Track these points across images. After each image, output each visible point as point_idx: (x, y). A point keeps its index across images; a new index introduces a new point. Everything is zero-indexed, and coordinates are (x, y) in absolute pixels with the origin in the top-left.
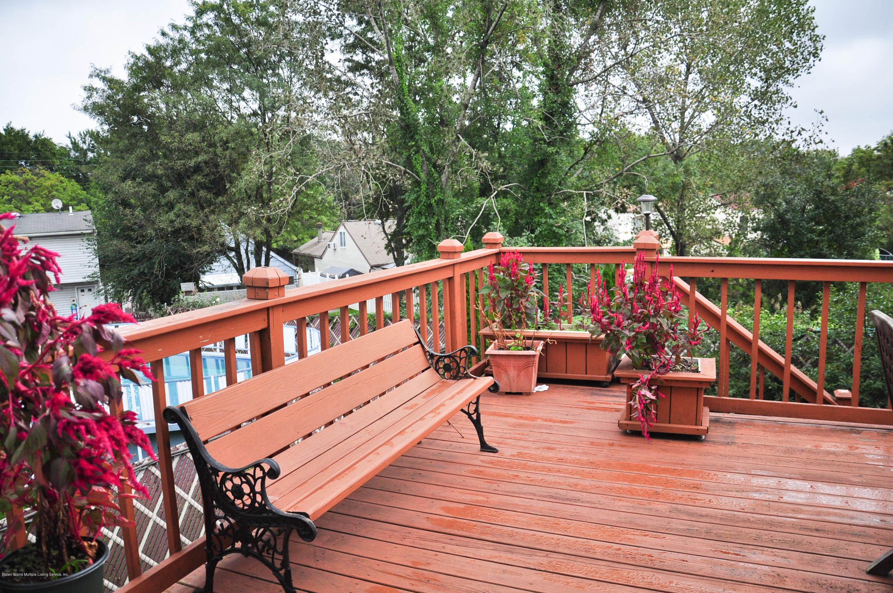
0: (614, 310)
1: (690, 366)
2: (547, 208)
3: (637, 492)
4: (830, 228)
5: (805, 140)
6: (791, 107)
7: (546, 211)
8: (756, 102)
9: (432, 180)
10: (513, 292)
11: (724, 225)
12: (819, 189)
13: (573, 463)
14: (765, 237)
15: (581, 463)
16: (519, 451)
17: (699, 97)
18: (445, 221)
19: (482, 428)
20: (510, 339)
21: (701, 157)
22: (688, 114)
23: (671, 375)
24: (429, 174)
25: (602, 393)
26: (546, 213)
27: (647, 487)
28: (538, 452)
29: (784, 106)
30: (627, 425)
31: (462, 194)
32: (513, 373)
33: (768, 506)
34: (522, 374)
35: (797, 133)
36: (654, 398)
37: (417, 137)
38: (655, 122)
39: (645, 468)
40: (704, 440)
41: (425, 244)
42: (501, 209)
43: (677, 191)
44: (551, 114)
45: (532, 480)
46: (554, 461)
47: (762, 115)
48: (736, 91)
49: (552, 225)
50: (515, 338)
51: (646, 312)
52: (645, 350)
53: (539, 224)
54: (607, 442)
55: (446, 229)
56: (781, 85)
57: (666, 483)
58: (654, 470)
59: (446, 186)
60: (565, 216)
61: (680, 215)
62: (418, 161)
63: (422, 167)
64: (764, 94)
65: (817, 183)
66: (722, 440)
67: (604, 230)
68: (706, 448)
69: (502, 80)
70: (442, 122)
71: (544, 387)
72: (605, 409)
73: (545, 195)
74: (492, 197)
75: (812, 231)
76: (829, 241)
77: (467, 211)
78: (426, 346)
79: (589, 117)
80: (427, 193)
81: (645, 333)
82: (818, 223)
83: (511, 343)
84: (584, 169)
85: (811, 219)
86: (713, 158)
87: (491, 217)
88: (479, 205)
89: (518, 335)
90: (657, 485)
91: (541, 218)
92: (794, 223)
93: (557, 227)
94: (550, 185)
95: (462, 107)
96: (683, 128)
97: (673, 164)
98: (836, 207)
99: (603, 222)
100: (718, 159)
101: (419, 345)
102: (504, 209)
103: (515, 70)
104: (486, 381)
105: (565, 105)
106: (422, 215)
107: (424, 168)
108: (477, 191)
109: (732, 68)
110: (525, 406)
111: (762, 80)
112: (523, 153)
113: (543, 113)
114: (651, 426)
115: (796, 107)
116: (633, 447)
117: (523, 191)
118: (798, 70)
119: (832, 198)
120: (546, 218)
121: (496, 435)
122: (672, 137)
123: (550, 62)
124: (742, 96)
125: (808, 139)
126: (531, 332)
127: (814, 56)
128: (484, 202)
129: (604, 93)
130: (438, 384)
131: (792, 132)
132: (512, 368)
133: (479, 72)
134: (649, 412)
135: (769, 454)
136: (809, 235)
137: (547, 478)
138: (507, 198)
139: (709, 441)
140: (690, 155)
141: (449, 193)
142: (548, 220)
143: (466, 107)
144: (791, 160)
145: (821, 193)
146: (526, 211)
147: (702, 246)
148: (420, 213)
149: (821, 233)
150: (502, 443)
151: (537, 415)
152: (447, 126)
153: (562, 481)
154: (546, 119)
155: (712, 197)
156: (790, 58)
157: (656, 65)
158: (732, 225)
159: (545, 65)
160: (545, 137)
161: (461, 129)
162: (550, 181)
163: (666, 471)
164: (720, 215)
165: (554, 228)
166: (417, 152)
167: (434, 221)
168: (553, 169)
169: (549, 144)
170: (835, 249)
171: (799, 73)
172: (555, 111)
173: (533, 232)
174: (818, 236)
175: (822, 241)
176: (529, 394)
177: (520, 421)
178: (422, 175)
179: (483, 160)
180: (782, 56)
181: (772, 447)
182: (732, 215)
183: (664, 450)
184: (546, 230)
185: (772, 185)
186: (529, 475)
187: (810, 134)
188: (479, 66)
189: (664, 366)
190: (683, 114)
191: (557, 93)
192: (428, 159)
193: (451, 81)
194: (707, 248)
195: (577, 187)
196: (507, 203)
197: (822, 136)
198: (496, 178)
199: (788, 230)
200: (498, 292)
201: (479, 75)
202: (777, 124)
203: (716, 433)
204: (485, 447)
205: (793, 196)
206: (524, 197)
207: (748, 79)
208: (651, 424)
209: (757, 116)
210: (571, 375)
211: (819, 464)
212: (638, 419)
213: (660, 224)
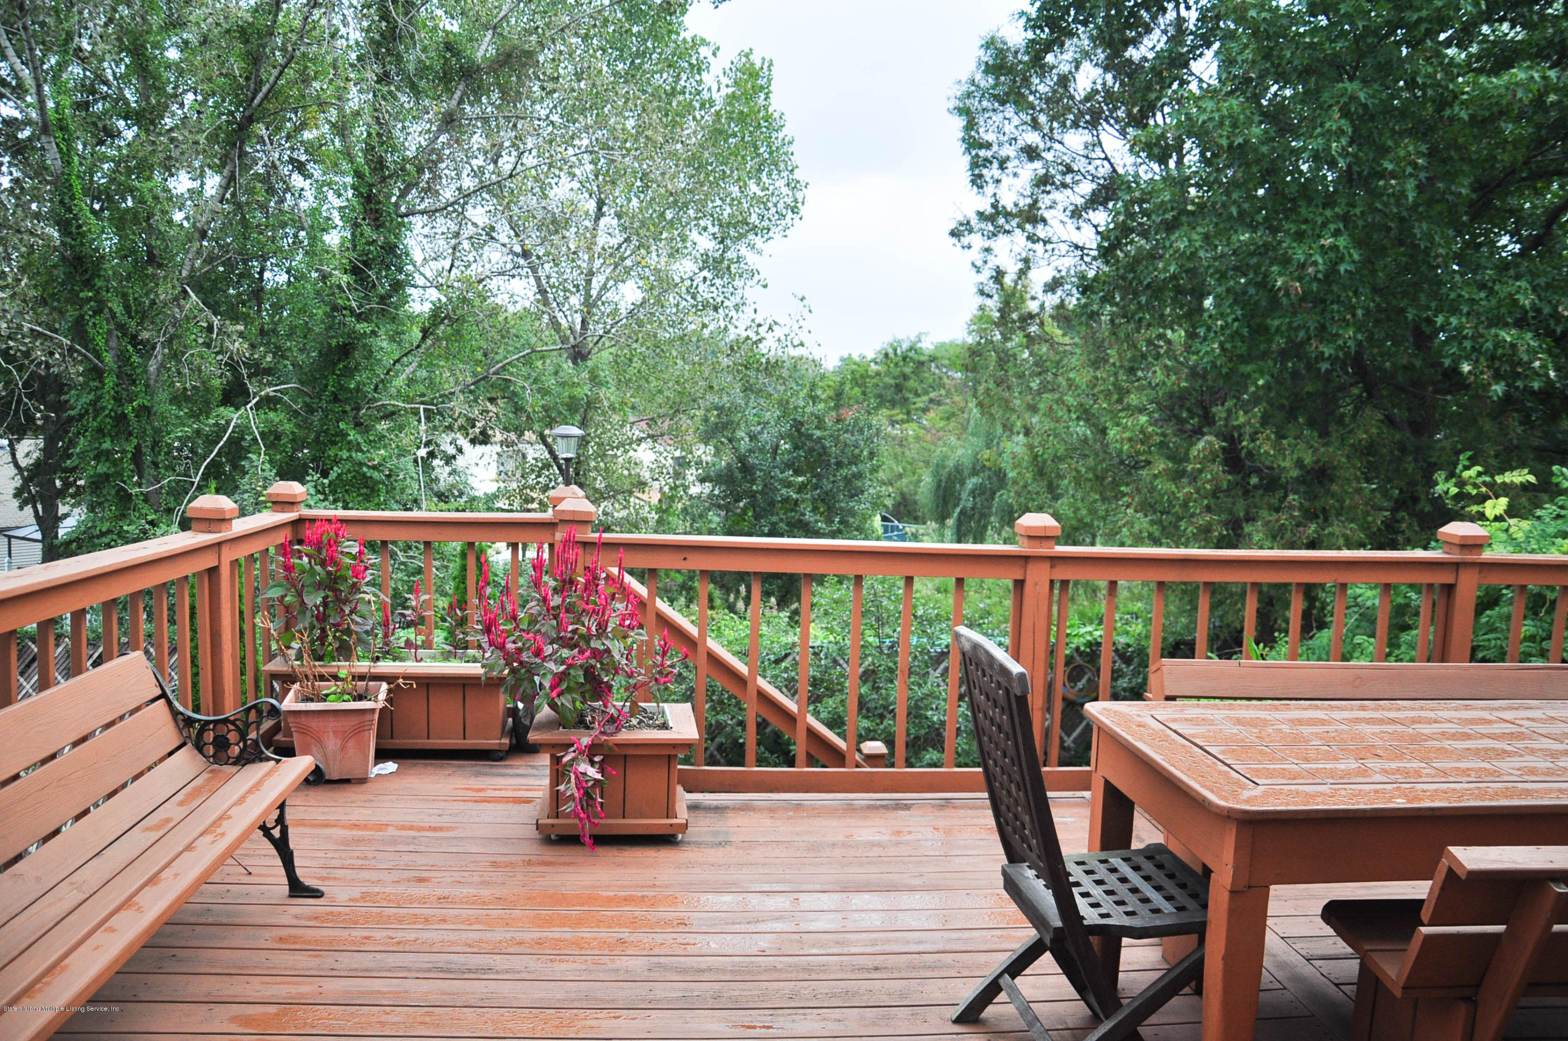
0: (524, 626)
1: (651, 719)
2: (352, 433)
3: (589, 944)
4: (814, 481)
5: (779, 340)
6: (759, 288)
7: (351, 438)
8: (705, 273)
9: (127, 369)
10: (330, 593)
11: (652, 470)
12: (799, 418)
13: (466, 903)
14: (716, 492)
15: (482, 903)
16: (364, 890)
17: (615, 257)
18: (153, 450)
19: (292, 853)
20: (329, 680)
21: (617, 356)
22: (597, 283)
23: (624, 736)
24: (122, 357)
25: (495, 771)
26: (350, 442)
27: (603, 934)
28: (400, 889)
29: (749, 283)
30: (553, 826)
31: (187, 399)
32: (332, 743)
33: (800, 941)
34: (351, 743)
35: (766, 328)
36: (599, 776)
37: (99, 283)
38: (542, 292)
39: (592, 899)
40: (681, 842)
41: (109, 491)
42: (266, 430)
43: (577, 411)
44: (365, 263)
45: (399, 943)
46: (431, 903)
47: (714, 295)
48: (674, 254)
49: (361, 464)
50: (336, 677)
51: (583, 630)
52: (583, 695)
53: (337, 461)
54: (520, 858)
55: (155, 464)
56: (744, 251)
57: (634, 924)
58: (610, 901)
59: (156, 381)
60: (385, 447)
61: (581, 452)
62: (99, 328)
63: (107, 341)
64: (718, 261)
65: (796, 408)
66: (709, 839)
67: (450, 474)
68: (686, 854)
69: (271, 191)
70: (152, 259)
71: (390, 767)
72: (507, 800)
73: (348, 408)
74: (248, 407)
75: (789, 485)
76: (814, 500)
77: (198, 432)
78: (176, 704)
79: (429, 274)
80: (117, 392)
81: (581, 666)
82: (797, 472)
83: (329, 688)
84: (420, 366)
85: (788, 465)
86: (635, 359)
87: (244, 444)
88: (223, 422)
89: (343, 674)
90: (620, 926)
91: (341, 450)
92: (761, 470)
93: (369, 467)
94: (358, 390)
95: (197, 235)
96: (589, 304)
97: (571, 365)
98: (824, 448)
99: (449, 460)
100: (643, 360)
101: (162, 701)
102: (270, 431)
103: (295, 176)
104: (301, 764)
105: (390, 248)
106: (104, 436)
107: (113, 344)
108: (218, 395)
109: (669, 215)
110: (359, 804)
111: (715, 238)
112: (309, 330)
113: (351, 261)
114: (596, 825)
115: (765, 286)
116: (565, 864)
117: (308, 400)
118: (769, 230)
119: (818, 433)
120: (349, 450)
121: (314, 863)
122: (569, 318)
123: (366, 170)
124: (684, 262)
125: (783, 338)
126: (363, 666)
127: (793, 211)
128: (234, 417)
129: (457, 235)
130: (205, 776)
131: (759, 325)
132: (331, 734)
133: (233, 173)
134: (591, 802)
135: (784, 855)
136: (784, 491)
137: (424, 935)
138: (276, 410)
139: (689, 843)
140: (600, 350)
141: (163, 396)
142: (354, 455)
143: (203, 234)
144: (758, 370)
145: (802, 424)
146: (313, 436)
147: (617, 505)
148: (100, 430)
149: (801, 488)
150: (329, 878)
151: (384, 820)
152: (160, 266)
153: (452, 936)
154: (355, 271)
155: (633, 423)
156: (757, 210)
157: (545, 197)
158: (665, 471)
159: (358, 174)
160: (354, 304)
161: (190, 277)
162: (358, 383)
163: (627, 900)
164: (645, 454)
165: (365, 469)
166: (97, 312)
167: (130, 448)
168: (364, 363)
169: (359, 317)
170: (821, 514)
171: (771, 234)
172: (374, 259)
173: (325, 474)
174: (798, 493)
175: (803, 501)
176: (363, 781)
177: (354, 833)
178: (108, 358)
179: (235, 337)
180: (745, 206)
181: (788, 844)
182: (665, 454)
183: (620, 865)
184: (349, 471)
185: (729, 408)
186: (391, 933)
187: (786, 330)
188: (233, 160)
189: (613, 720)
190: (589, 282)
191: (378, 227)
192: (121, 327)
193: (171, 183)
194: (625, 507)
195: (408, 396)
196: (277, 420)
197: (803, 336)
198: (258, 371)
199: (753, 482)
200: (300, 595)
201: (231, 179)
202: (737, 311)
203: (700, 828)
204: (297, 889)
205: (759, 428)
206: (310, 410)
207: (694, 235)
208: (596, 821)
209: (706, 295)
210: (436, 743)
211: (861, 864)
212: (575, 814)
213: (547, 466)
